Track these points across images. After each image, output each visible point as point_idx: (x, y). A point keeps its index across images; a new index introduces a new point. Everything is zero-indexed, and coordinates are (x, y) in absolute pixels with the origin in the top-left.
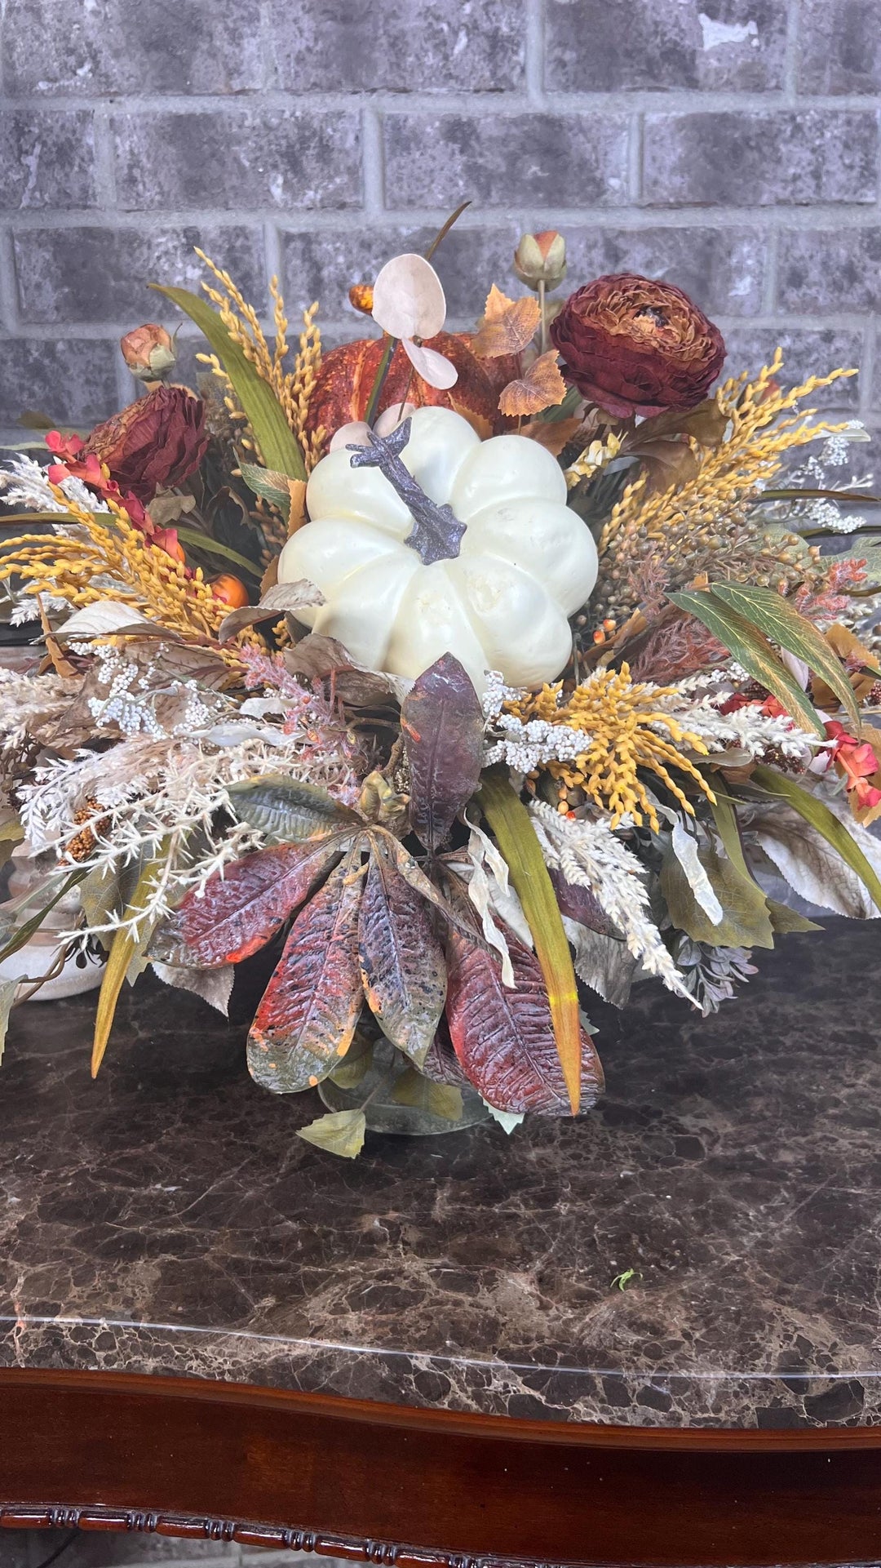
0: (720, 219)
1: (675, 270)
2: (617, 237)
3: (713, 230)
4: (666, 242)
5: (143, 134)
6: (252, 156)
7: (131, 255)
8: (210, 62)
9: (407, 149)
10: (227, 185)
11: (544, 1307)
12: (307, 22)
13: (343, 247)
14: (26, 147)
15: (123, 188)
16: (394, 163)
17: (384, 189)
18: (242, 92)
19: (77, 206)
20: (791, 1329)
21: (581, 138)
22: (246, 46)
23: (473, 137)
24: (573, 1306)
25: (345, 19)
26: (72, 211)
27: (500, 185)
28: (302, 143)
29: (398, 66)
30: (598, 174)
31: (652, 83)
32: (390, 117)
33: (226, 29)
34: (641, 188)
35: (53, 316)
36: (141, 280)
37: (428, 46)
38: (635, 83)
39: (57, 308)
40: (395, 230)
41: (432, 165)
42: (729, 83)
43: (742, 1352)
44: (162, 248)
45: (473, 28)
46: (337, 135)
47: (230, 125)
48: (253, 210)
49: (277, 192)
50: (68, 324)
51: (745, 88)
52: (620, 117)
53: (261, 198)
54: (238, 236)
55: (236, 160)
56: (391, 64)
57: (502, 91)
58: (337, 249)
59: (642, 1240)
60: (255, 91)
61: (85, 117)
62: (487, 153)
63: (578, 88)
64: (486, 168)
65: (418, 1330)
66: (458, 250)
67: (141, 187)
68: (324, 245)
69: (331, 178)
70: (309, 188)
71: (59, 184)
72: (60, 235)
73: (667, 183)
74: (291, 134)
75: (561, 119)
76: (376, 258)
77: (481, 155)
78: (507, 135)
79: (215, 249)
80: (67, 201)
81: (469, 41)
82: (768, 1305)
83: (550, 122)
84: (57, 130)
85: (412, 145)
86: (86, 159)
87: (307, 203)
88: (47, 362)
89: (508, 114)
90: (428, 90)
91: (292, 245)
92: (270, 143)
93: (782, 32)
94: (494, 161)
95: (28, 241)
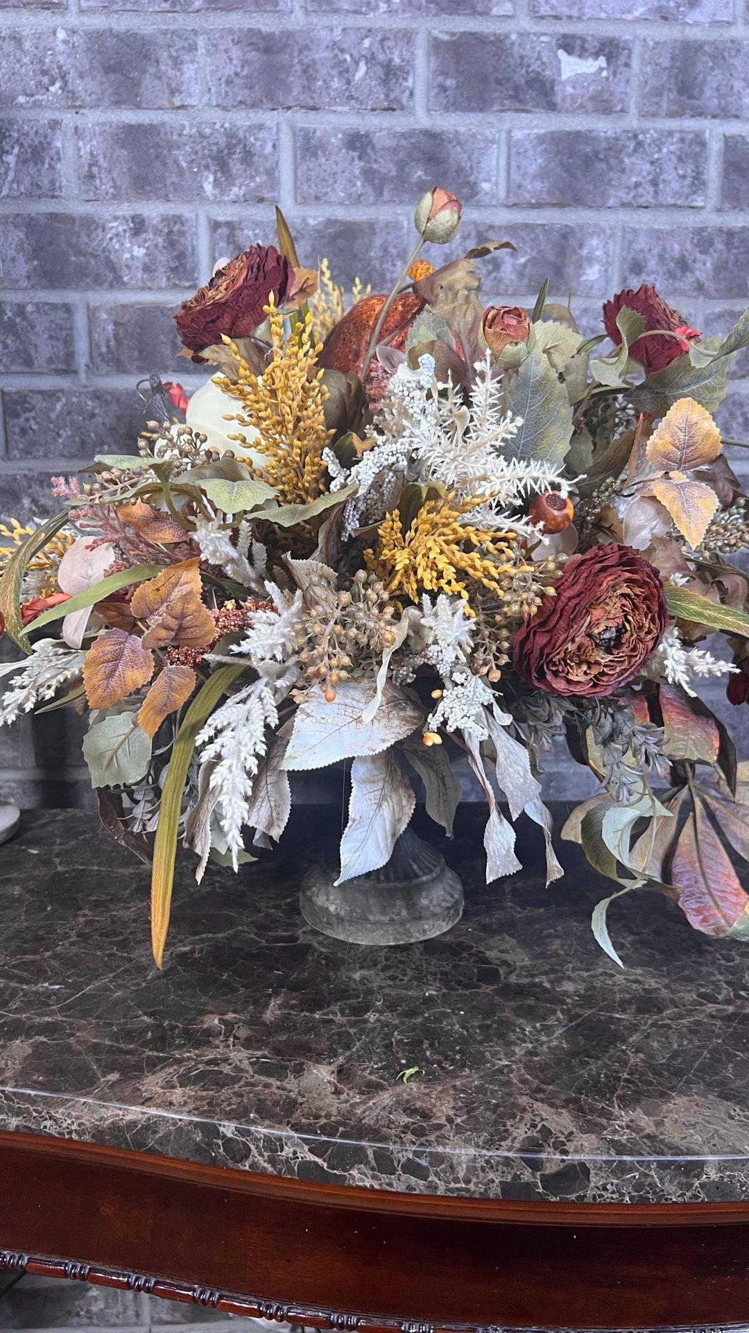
0: (574, 217)
1: (535, 258)
2: (487, 230)
3: (567, 226)
4: (528, 235)
5: (101, 139)
6: (189, 159)
7: (88, 236)
8: (156, 82)
9: (315, 155)
10: (168, 182)
11: (337, 1092)
12: (236, 53)
13: (261, 234)
14: (7, 148)
15: (84, 182)
16: (304, 167)
17: (296, 188)
18: (181, 107)
19: (47, 196)
20: (538, 1119)
21: (458, 149)
22: (185, 70)
23: (370, 147)
24: (362, 1093)
25: (267, 50)
26: (43, 200)
27: (392, 186)
28: (229, 149)
29: (309, 88)
30: (472, 179)
31: (518, 105)
32: (302, 129)
33: (170, 56)
34: (508, 192)
35: (25, 284)
36: (96, 256)
37: (334, 72)
38: (504, 105)
39: (28, 278)
40: (304, 220)
41: (335, 168)
42: (582, 106)
43: (492, 1135)
44: (114, 231)
45: (371, 59)
46: (258, 143)
47: (172, 133)
48: (188, 202)
49: (208, 188)
50: (37, 290)
51: (596, 111)
52: (491, 132)
53: (196, 192)
54: (175, 223)
55: (176, 162)
56: (304, 87)
57: (394, 110)
58: (256, 235)
59: (431, 1045)
60: (193, 106)
61: (54, 125)
62: (380, 160)
63: (457, 109)
64: (379, 173)
65: (230, 1104)
66: (355, 238)
67: (98, 181)
68: (246, 232)
69: (252, 178)
70: (234, 185)
71: (32, 178)
72: (32, 219)
73: (529, 187)
74: (220, 142)
75: (443, 133)
77: (376, 161)
78: (397, 146)
79: (157, 232)
80: (39, 192)
81: (368, 69)
82: (523, 1100)
83: (433, 137)
84: (32, 134)
85: (319, 152)
86: (55, 157)
87: (232, 197)
88: (18, 320)
89: (398, 129)
90: (333, 108)
91: (220, 231)
92: (204, 148)
93: (627, 65)
94: (386, 167)
95: (6, 223)
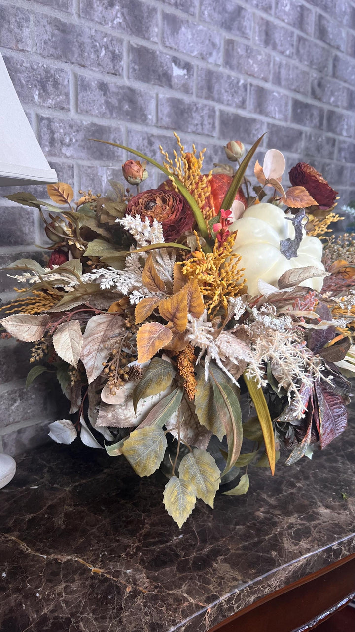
2: (151, 137)
4: (164, 141)
6: (26, 79)
8: (9, 33)
9: (86, 90)
11: (339, 514)
12: (48, 28)
13: (63, 126)
16: (81, 95)
17: (77, 105)
18: (22, 51)
21: (140, 98)
22: (24, 31)
23: (108, 90)
24: (345, 510)
25: (63, 31)
27: (116, 111)
28: (46, 79)
29: (82, 55)
30: (145, 112)
31: (160, 83)
32: (80, 76)
33: (16, 21)
34: (157, 120)
37: (92, 50)
38: (155, 82)
40: (82, 122)
41: (94, 98)
42: (180, 89)
45: (107, 48)
46: (61, 79)
47: (17, 64)
48: (26, 103)
49: (36, 97)
51: (184, 92)
52: (151, 93)
53: (30, 99)
55: (19, 80)
56: (79, 54)
57: (116, 75)
58: (60, 126)
59: (330, 484)
60: (28, 51)
62: (112, 98)
63: (139, 80)
64: (112, 104)
65: (323, 537)
66: (103, 133)
68: (56, 124)
69: (58, 96)
70: (50, 98)
73: (165, 120)
74: (42, 74)
75: (135, 90)
76: (74, 132)
77: (110, 98)
78: (118, 92)
81: (106, 52)
83: (132, 90)
85: (88, 89)
87: (49, 104)
89: (118, 84)
90: (92, 68)
91: (44, 122)
92: (33, 75)
93: (193, 75)
94: (114, 101)
